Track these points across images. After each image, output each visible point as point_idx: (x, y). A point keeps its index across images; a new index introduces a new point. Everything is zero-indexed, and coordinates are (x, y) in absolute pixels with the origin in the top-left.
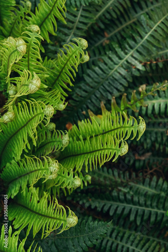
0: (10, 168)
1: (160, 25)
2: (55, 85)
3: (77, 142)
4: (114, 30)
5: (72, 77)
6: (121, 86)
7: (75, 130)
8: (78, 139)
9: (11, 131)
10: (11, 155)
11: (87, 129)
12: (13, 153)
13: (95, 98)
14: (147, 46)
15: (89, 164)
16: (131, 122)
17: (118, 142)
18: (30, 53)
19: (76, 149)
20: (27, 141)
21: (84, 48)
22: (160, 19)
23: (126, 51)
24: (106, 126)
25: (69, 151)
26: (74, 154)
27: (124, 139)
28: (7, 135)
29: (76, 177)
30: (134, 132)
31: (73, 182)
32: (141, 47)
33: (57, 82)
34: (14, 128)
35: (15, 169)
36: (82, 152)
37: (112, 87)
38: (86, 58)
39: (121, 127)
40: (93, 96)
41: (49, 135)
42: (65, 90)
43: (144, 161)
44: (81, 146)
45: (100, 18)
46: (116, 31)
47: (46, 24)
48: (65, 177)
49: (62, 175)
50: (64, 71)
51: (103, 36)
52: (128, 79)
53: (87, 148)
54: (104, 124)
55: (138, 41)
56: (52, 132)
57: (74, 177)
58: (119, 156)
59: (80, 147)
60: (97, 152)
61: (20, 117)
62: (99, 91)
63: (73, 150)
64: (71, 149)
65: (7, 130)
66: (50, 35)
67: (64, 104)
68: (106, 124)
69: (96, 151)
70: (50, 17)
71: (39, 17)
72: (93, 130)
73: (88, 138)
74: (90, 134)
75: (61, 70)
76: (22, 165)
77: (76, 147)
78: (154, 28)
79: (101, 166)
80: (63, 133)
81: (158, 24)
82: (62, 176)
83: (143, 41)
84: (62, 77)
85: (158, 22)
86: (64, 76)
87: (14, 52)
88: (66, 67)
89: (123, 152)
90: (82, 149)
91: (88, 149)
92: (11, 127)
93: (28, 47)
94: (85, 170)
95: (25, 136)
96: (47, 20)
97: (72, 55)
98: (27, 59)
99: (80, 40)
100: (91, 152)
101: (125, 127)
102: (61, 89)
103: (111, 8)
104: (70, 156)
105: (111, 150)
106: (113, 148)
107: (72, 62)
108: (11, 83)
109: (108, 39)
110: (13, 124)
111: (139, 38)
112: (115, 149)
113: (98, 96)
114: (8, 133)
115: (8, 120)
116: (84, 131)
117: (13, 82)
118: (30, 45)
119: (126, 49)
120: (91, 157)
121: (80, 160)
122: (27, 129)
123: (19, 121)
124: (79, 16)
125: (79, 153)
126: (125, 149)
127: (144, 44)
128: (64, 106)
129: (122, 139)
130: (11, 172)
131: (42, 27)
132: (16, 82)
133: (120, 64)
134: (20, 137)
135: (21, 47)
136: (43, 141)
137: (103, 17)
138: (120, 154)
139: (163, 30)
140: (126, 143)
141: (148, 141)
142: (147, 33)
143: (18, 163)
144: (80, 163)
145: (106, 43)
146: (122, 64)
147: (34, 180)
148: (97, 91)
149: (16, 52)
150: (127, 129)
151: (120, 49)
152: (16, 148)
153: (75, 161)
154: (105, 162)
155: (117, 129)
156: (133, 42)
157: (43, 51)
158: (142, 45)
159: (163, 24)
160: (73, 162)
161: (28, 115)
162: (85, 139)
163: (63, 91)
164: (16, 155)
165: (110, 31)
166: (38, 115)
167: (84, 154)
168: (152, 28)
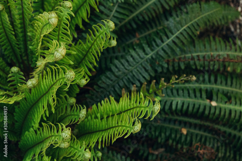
0: (28, 136)
1: (186, 29)
2: (81, 64)
3: (95, 120)
4: (145, 32)
5: (97, 57)
6: (144, 79)
7: (95, 109)
8: (96, 117)
9: (34, 100)
10: (31, 123)
11: (105, 109)
12: (32, 122)
13: (118, 86)
14: (172, 46)
15: (102, 141)
16: (147, 102)
17: (132, 120)
18: (61, 27)
19: (93, 127)
20: (46, 108)
21: (111, 30)
22: (186, 24)
23: (153, 48)
24: (123, 106)
25: (86, 129)
26: (90, 131)
27: (138, 118)
28: (29, 103)
29: (87, 150)
30: (148, 112)
31: (83, 155)
32: (166, 46)
33: (83, 61)
34: (37, 95)
35: (32, 138)
36: (98, 130)
37: (135, 79)
38: (114, 43)
39: (137, 107)
40: (117, 85)
41: (69, 109)
42: (90, 70)
43: (157, 155)
44: (98, 124)
45: (133, 19)
46: (147, 33)
47: (81, 11)
48: (76, 149)
49: (79, 149)
50: (90, 50)
51: (134, 36)
52: (151, 74)
53: (102, 126)
54: (122, 104)
55: (164, 40)
56: (72, 107)
57: (85, 150)
58: (132, 133)
59: (96, 125)
60: (112, 129)
61: (44, 85)
62: (123, 81)
63: (90, 128)
64: (88, 126)
65: (30, 98)
66: (83, 21)
67: (86, 80)
68: (124, 104)
69: (110, 128)
70: (85, 4)
71: (76, 4)
72: (111, 110)
73: (105, 117)
74: (107, 114)
75: (88, 50)
76: (39, 133)
77: (93, 124)
78: (180, 31)
79: (113, 142)
80: (82, 108)
81: (184, 27)
82: (75, 148)
83: (169, 41)
84: (88, 57)
85: (184, 26)
86: (91, 56)
87: (46, 25)
88: (93, 47)
89: (135, 129)
90: (98, 126)
91: (104, 127)
92: (34, 95)
93: (59, 21)
94: (98, 146)
95: (45, 103)
96: (82, 8)
97: (99, 36)
98: (57, 33)
99: (108, 22)
100: (105, 130)
101: (141, 107)
102: (86, 68)
103: (144, 11)
104: (87, 133)
105: (124, 128)
106: (127, 125)
107: (99, 43)
108: (41, 56)
109: (139, 39)
110: (36, 92)
111: (166, 38)
112: (128, 127)
113: (121, 85)
114: (31, 101)
115: (32, 86)
116: (103, 111)
117: (42, 54)
118: (62, 19)
119: (153, 46)
120: (105, 134)
121: (95, 137)
122: (48, 96)
123: (41, 88)
124: (114, 11)
125: (95, 130)
126: (138, 127)
127: (169, 44)
128: (86, 81)
129: (136, 118)
130: (28, 140)
131: (77, 13)
132: (45, 55)
133: (145, 59)
134: (40, 104)
135: (53, 19)
136: (63, 114)
137: (137, 19)
138: (132, 131)
139: (188, 34)
140: (140, 122)
141: (163, 135)
142: (173, 34)
143: (36, 131)
144: (94, 139)
145: (136, 43)
146: (147, 59)
147: (46, 145)
148: (121, 81)
149: (48, 25)
150: (142, 109)
151: (147, 46)
152: (36, 116)
153: (90, 138)
154: (117, 138)
155: (133, 108)
156: (160, 41)
157: (76, 36)
158: (167, 44)
159: (189, 29)
160: (89, 139)
161: (50, 82)
162: (102, 118)
163: (87, 70)
164: (35, 123)
165: (141, 33)
166: (59, 80)
167: (99, 131)
168: (178, 31)
